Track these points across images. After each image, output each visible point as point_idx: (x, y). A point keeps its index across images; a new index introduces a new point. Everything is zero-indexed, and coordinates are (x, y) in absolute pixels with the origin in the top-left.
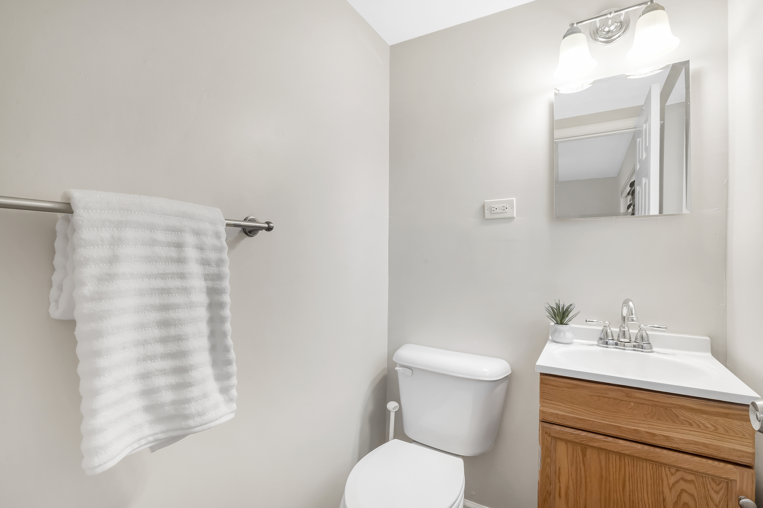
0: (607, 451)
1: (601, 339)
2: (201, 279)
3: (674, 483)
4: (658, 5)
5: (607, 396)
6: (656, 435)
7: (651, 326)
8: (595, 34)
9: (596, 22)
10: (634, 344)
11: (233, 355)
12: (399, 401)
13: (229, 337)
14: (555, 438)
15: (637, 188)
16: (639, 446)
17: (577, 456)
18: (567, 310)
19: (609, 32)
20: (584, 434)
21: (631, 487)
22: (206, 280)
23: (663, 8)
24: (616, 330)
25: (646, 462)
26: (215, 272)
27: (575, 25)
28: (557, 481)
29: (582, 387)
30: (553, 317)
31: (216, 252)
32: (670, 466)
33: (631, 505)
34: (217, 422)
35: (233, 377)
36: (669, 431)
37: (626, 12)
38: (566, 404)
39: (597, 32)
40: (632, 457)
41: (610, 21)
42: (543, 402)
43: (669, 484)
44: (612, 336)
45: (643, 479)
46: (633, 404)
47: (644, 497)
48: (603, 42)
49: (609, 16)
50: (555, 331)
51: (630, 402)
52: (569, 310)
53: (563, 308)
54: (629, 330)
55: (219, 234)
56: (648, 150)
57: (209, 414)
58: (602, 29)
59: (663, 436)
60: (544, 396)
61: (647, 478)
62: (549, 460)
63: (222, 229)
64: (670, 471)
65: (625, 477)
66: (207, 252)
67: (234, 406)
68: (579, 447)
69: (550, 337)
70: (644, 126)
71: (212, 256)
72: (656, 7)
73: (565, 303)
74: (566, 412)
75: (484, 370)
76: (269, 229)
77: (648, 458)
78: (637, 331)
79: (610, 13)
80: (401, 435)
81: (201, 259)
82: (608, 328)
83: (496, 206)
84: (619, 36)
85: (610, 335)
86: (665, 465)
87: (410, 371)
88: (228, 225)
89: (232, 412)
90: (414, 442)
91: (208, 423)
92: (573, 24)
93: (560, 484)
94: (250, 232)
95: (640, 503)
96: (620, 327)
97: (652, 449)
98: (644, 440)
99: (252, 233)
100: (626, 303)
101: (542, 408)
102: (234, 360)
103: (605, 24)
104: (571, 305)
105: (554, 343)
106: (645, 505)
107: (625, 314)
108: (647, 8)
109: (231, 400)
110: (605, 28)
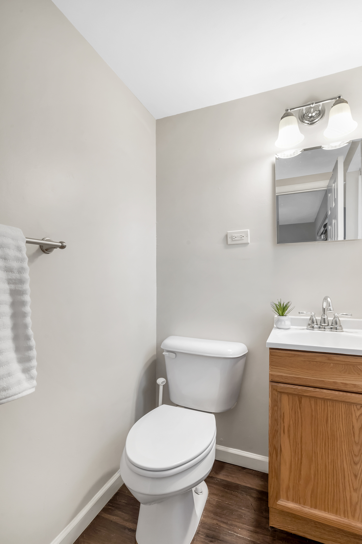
0: (315, 398)
1: (309, 325)
2: (5, 283)
3: (359, 415)
4: (343, 99)
5: (315, 360)
6: (347, 384)
7: (342, 314)
8: (302, 118)
9: (303, 109)
10: (331, 327)
11: (33, 343)
12: (166, 377)
13: (30, 328)
14: (281, 392)
15: (329, 227)
16: (337, 393)
17: (295, 404)
18: (286, 306)
19: (311, 117)
20: (300, 388)
21: (332, 421)
22: (9, 283)
23: (347, 102)
24: (319, 318)
25: (342, 403)
26: (17, 278)
27: (289, 111)
28: (282, 422)
29: (299, 355)
30: (276, 311)
31: (18, 262)
32: (356, 404)
33: (332, 433)
34: (20, 395)
35: (33, 360)
36: (355, 381)
37: (323, 104)
38: (287, 368)
39: (304, 117)
40: (332, 400)
41: (312, 110)
42: (272, 368)
43: (356, 417)
44: (317, 322)
45: (339, 415)
46: (332, 364)
47: (340, 427)
48: (308, 124)
49: (312, 106)
50: (278, 320)
51: (330, 363)
52: (288, 305)
53: (283, 304)
54: (327, 317)
55: (21, 248)
56: (336, 201)
57: (13, 389)
58: (307, 115)
59: (352, 384)
60: (273, 364)
61: (342, 414)
62: (276, 408)
63: (23, 245)
64: (357, 407)
65: (328, 415)
66: (10, 261)
67: (35, 382)
68: (297, 397)
69: (275, 326)
70: (333, 185)
71: (15, 265)
72: (342, 101)
73: (284, 301)
74: (288, 374)
75: (229, 350)
76: (63, 247)
77: (342, 400)
78: (332, 319)
79: (313, 104)
80: (168, 401)
81: (5, 267)
82: (314, 317)
83: (236, 235)
84: (319, 120)
85: (315, 321)
86: (354, 403)
87: (174, 355)
88: (27, 242)
89: (33, 388)
90: (177, 405)
91: (12, 396)
92: (287, 110)
93: (284, 424)
94: (46, 250)
95: (338, 431)
96: (322, 316)
97: (345, 394)
98: (340, 388)
99: (49, 251)
100: (325, 299)
101: (271, 372)
102: (34, 347)
103: (308, 111)
104: (289, 303)
105: (278, 329)
106: (341, 432)
107: (324, 307)
108: (336, 101)
109: (32, 378)
110: (309, 114)
